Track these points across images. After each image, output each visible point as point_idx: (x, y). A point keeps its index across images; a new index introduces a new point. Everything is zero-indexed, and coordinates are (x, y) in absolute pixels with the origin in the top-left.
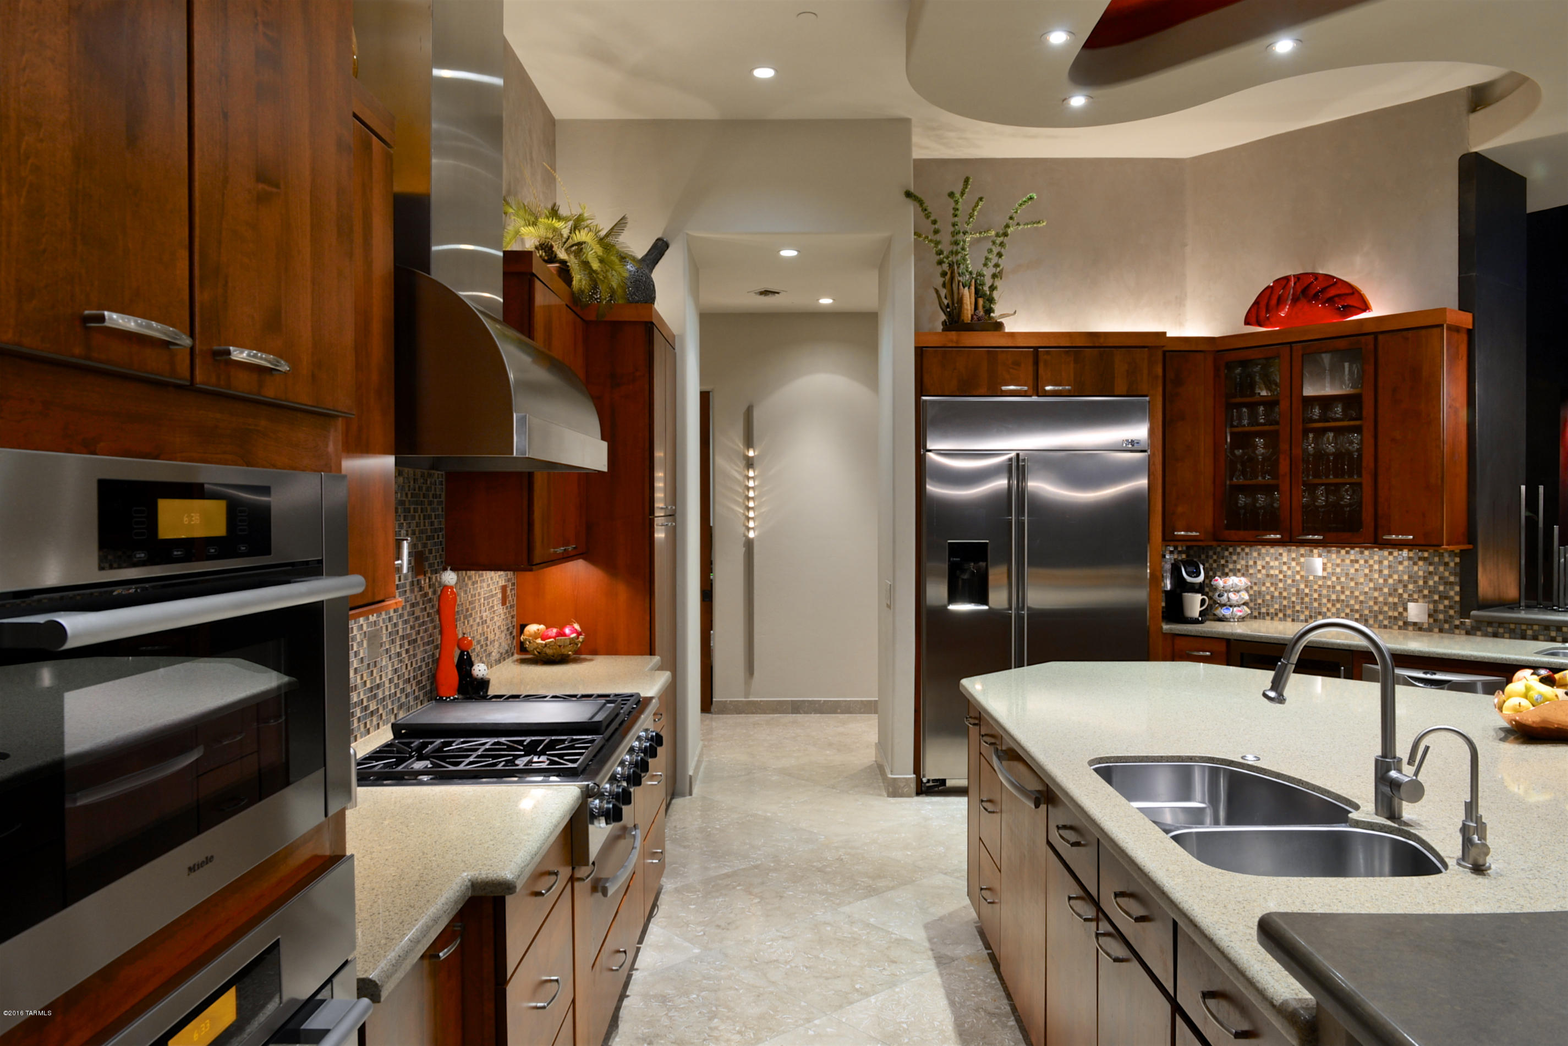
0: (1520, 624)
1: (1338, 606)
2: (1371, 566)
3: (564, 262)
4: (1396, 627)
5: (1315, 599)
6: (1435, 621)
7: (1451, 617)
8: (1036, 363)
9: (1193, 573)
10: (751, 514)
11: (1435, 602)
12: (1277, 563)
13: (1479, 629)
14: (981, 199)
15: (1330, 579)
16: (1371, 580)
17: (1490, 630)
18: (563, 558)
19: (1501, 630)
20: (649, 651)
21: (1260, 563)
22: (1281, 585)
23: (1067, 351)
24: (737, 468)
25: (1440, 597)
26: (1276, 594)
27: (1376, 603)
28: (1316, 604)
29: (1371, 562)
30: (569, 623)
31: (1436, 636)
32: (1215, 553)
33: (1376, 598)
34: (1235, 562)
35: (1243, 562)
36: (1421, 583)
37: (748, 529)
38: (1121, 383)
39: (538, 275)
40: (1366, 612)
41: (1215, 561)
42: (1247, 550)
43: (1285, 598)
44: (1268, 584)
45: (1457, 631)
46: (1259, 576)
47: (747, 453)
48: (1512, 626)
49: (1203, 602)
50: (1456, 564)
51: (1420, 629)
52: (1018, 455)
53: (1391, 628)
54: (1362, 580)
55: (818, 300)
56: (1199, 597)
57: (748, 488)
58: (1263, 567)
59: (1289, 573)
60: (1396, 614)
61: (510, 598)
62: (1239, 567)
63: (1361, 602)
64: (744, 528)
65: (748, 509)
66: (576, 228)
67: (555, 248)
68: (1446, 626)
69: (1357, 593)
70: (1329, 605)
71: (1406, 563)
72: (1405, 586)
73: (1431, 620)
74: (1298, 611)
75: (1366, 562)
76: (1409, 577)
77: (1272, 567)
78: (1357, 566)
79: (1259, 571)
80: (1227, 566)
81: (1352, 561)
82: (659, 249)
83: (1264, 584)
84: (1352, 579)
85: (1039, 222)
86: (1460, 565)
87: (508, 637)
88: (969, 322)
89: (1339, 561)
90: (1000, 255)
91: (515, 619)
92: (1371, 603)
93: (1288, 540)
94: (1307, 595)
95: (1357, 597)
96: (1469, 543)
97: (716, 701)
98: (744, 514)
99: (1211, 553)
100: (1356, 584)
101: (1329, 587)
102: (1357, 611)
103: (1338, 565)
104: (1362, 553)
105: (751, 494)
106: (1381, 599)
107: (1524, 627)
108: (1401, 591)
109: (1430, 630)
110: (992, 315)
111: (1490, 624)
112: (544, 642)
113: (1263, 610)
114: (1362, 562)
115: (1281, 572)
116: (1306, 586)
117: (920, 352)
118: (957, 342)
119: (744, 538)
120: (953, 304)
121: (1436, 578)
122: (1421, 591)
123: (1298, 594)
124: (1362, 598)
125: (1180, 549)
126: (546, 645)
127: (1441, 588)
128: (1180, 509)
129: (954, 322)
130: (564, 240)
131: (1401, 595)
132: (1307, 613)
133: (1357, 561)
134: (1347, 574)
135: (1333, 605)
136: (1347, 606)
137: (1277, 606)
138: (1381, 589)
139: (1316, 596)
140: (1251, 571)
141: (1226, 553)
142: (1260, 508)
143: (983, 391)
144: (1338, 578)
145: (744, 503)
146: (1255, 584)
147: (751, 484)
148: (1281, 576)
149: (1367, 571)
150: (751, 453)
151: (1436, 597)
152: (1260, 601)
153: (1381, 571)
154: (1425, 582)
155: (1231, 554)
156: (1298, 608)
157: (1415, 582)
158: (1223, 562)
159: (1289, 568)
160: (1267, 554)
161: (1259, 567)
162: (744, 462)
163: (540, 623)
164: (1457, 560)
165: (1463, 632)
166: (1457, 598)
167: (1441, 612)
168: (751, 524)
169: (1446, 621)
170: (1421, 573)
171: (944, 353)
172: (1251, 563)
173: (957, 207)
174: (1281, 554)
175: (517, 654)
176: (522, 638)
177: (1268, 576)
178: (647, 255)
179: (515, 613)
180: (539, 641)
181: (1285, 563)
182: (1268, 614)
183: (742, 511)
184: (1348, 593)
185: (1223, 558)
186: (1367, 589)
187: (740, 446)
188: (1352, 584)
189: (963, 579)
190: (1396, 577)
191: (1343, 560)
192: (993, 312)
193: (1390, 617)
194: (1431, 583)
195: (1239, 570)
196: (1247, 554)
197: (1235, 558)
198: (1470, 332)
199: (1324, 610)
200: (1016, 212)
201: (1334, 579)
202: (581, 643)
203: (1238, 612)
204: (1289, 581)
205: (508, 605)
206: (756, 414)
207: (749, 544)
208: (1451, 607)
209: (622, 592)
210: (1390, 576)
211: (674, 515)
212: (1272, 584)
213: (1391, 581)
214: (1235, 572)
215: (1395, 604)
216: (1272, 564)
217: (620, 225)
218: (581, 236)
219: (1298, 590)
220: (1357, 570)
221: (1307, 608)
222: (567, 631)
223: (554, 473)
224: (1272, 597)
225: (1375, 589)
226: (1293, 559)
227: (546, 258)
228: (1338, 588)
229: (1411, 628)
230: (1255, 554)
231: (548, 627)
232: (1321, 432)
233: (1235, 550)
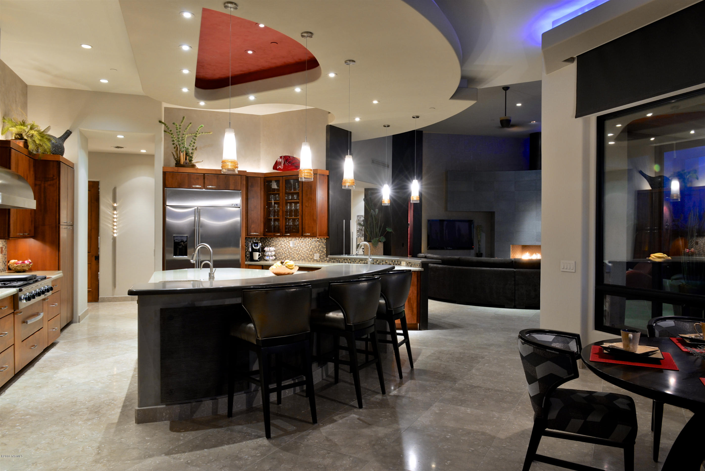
0: (339, 259)
1: (298, 255)
2: (306, 243)
3: (26, 140)
4: (312, 261)
5: (293, 254)
6: (321, 259)
7: (324, 257)
8: (204, 178)
9: (256, 246)
10: (115, 227)
11: (320, 253)
12: (283, 243)
13: (330, 261)
14: (191, 123)
15: (296, 247)
16: (306, 247)
17: (333, 261)
18: (23, 237)
19: (335, 261)
20: (57, 268)
21: (279, 243)
22: (284, 250)
23: (215, 175)
24: (110, 211)
25: (322, 252)
26: (283, 252)
27: (307, 254)
28: (293, 255)
29: (306, 242)
30: (27, 259)
31: (321, 263)
32: (268, 240)
33: (307, 253)
34: (273, 243)
35: (275, 243)
36: (317, 248)
37: (114, 233)
38: (232, 186)
39: (13, 148)
40: (305, 257)
41: (268, 243)
42: (276, 239)
43: (285, 254)
44: (281, 250)
45: (325, 261)
46: (279, 247)
47: (114, 205)
48: (337, 259)
49: (259, 255)
50: (325, 242)
51: (317, 261)
52: (198, 208)
53: (311, 261)
54: (304, 248)
55: (140, 150)
56: (258, 253)
57: (114, 218)
58: (280, 244)
59: (287, 246)
60: (312, 257)
61: (4, 252)
62: (274, 244)
63: (304, 254)
64: (112, 233)
65: (114, 225)
66: (31, 129)
67: (23, 135)
68: (323, 260)
69: (303, 252)
70: (296, 255)
71: (314, 242)
72: (314, 249)
73: (320, 259)
74: (289, 258)
75: (305, 242)
76: (315, 246)
77: (282, 244)
78: (303, 243)
79: (279, 246)
80: (271, 244)
81: (302, 242)
82: (68, 134)
83: (280, 250)
84: (302, 247)
85: (209, 133)
86: (326, 242)
87: (3, 264)
88: (183, 164)
89: (298, 242)
90: (194, 143)
91: (6, 259)
92: (306, 254)
93: (282, 235)
94: (291, 252)
95: (303, 253)
96: (328, 236)
97: (100, 298)
98: (112, 228)
99: (267, 240)
100: (303, 249)
101: (296, 250)
102: (303, 257)
103: (298, 243)
104: (304, 239)
105: (115, 220)
106: (308, 253)
107: (340, 259)
108: (313, 250)
109: (319, 261)
110: (192, 162)
111: (332, 259)
112: (16, 265)
113: (280, 258)
114: (304, 242)
115: (284, 246)
116: (291, 250)
117: (164, 173)
118: (177, 171)
119: (112, 236)
120: (178, 158)
121: (321, 246)
122: (317, 250)
123: (289, 252)
124: (304, 253)
125: (258, 239)
126: (17, 266)
127: (322, 249)
128: (253, 226)
129: (178, 164)
130: (26, 133)
131: (313, 252)
132: (291, 258)
133: (303, 242)
134: (300, 246)
135: (297, 255)
136: (301, 255)
137: (283, 256)
138: (308, 250)
139: (293, 253)
140: (277, 246)
141: (271, 240)
142: (277, 226)
143: (187, 187)
144: (298, 247)
145: (112, 224)
146: (278, 249)
147: (115, 216)
148: (284, 247)
149: (305, 245)
150: (115, 205)
151: (321, 252)
152: (279, 255)
153: (308, 245)
154: (318, 248)
155: (272, 240)
156: (289, 257)
157: (316, 248)
158: (270, 243)
159: (286, 244)
160: (281, 240)
161: (279, 244)
162: (113, 208)
163: (15, 259)
164: (325, 241)
165: (327, 262)
166: (325, 252)
167: (322, 256)
168: (115, 231)
169: (323, 259)
170: (317, 245)
171: (173, 174)
172: (277, 243)
173: (177, 127)
174: (284, 240)
175: (7, 271)
176: (8, 264)
177: (281, 247)
178: (62, 136)
179: (6, 257)
180: (15, 265)
181: (285, 243)
182: (281, 259)
183: (111, 226)
184: (301, 251)
185: (270, 242)
186: (305, 250)
187: (111, 201)
188: (302, 249)
189: (179, 248)
190: (312, 246)
191: (300, 242)
192: (192, 161)
193: (310, 258)
194: (320, 248)
195: (274, 245)
196: (276, 240)
197: (273, 242)
198: (328, 176)
199: (295, 257)
200: (198, 130)
201: (297, 247)
202: (32, 266)
203: (271, 258)
204: (287, 249)
205: (3, 254)
206: (118, 190)
207: (114, 239)
208: (324, 255)
209: (48, 249)
210: (311, 246)
211: (72, 225)
212: (282, 249)
213: (311, 248)
214: (273, 246)
215: (312, 254)
216: (282, 243)
217: (48, 128)
218: (32, 132)
219: (289, 251)
220: (303, 245)
221: (291, 256)
222: (26, 262)
223: (19, 209)
224: (282, 253)
225: (307, 250)
226: (288, 242)
227: (20, 138)
228: (298, 250)
229: (315, 261)
230: (278, 240)
231: (18, 260)
232: (291, 203)
233: (273, 239)
